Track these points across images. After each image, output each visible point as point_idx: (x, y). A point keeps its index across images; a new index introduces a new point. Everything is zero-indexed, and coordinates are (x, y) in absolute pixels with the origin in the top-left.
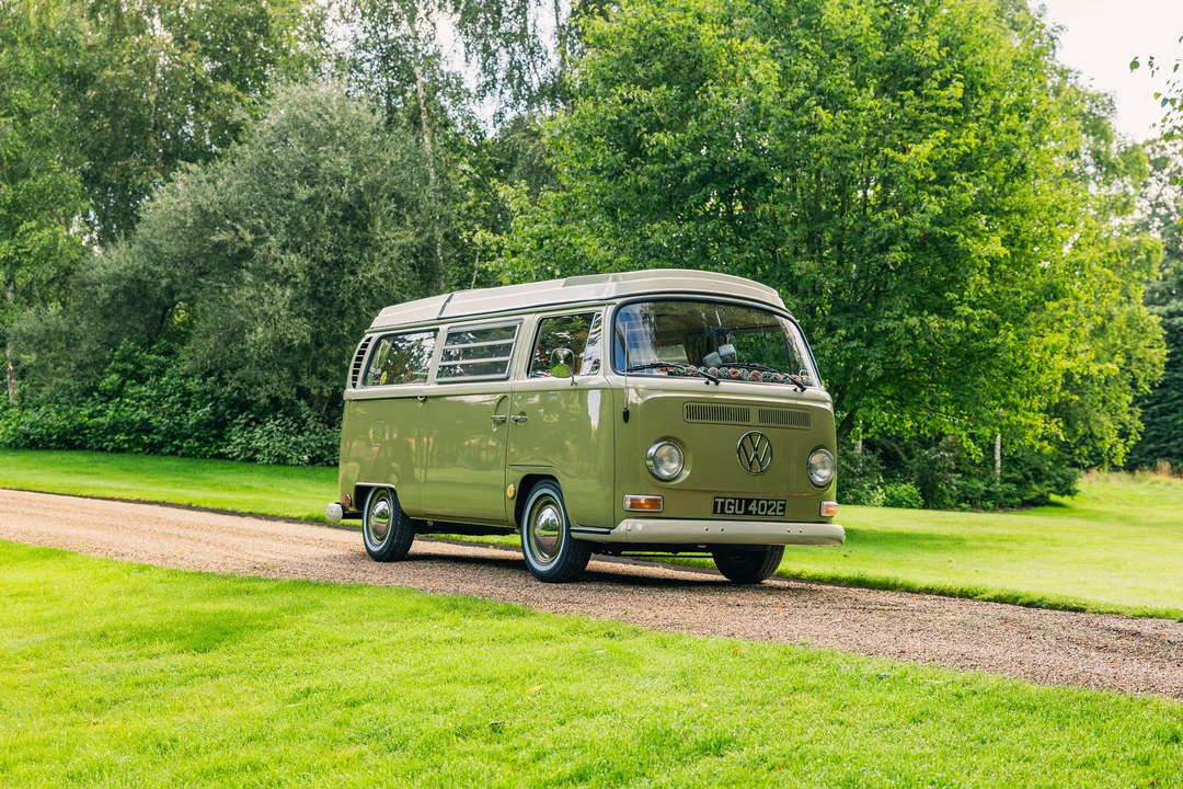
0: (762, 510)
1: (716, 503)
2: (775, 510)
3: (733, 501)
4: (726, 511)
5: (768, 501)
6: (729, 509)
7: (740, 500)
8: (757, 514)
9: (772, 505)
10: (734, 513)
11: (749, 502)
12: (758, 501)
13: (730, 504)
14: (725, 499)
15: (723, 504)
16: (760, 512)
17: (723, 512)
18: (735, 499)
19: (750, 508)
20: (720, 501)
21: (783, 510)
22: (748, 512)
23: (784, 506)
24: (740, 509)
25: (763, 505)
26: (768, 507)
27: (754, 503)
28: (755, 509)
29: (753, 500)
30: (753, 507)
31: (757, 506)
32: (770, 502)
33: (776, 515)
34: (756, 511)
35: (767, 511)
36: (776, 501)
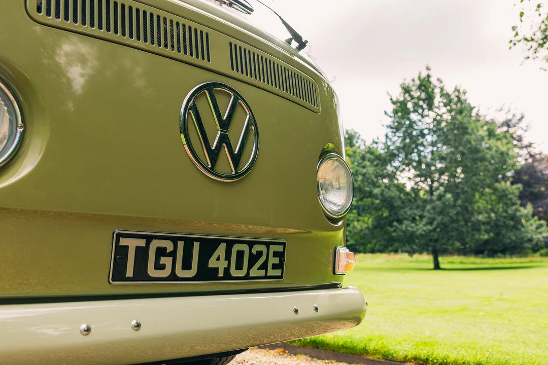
0: (239, 267)
1: (121, 252)
2: (264, 267)
3: (169, 246)
4: (152, 272)
5: (251, 244)
6: (159, 266)
7: (189, 243)
8: (227, 276)
9: (260, 254)
10: (173, 277)
11: (209, 246)
12: (230, 244)
13: (161, 252)
14: (149, 239)
15: (142, 253)
16: (234, 273)
18: (175, 240)
19: (212, 263)
20: (132, 244)
21: (279, 266)
22: (206, 274)
23: (280, 255)
24: (187, 266)
25: (240, 254)
26: (253, 259)
27: (221, 250)
28: (222, 265)
29: (218, 242)
30: (217, 261)
31: (228, 257)
32: (256, 248)
33: (266, 277)
34: (227, 270)
35: (249, 267)
36: (267, 246)
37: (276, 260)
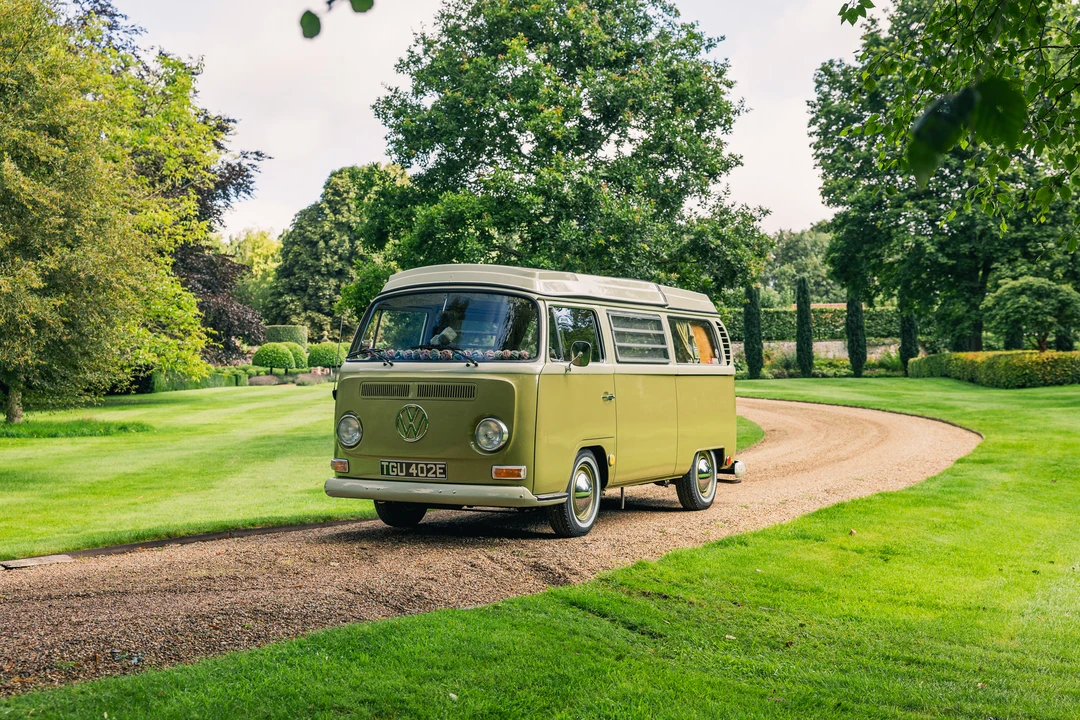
0: (422, 472)
1: (382, 466)
2: (435, 473)
3: (395, 465)
4: (391, 473)
6: (393, 472)
7: (401, 464)
8: (417, 476)
9: (432, 468)
10: (398, 475)
11: (409, 466)
12: (417, 465)
13: (393, 467)
14: (389, 463)
15: (388, 466)
16: (420, 475)
17: (388, 474)
18: (397, 463)
19: (411, 471)
20: (385, 464)
21: (444, 474)
22: (409, 475)
24: (402, 471)
25: (422, 468)
26: (428, 470)
27: (414, 466)
28: (415, 472)
29: (412, 464)
30: (413, 470)
31: (417, 469)
32: (429, 466)
33: (437, 477)
34: (417, 474)
35: (427, 473)
36: (435, 465)
37: (441, 471)
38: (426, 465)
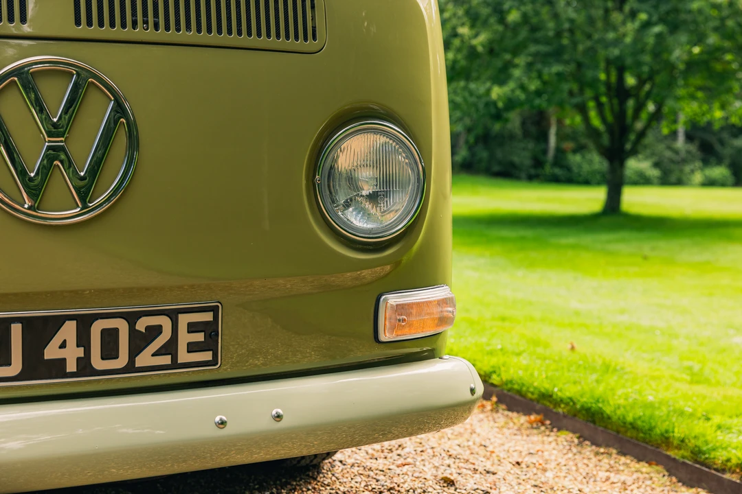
2: (170, 348)
8: (85, 367)
16: (98, 363)
19: (51, 352)
21: (210, 343)
22: (36, 366)
23: (211, 330)
25: (110, 337)
26: (139, 342)
27: (69, 331)
28: (72, 355)
30: (61, 349)
31: (83, 340)
33: (175, 365)
35: (134, 352)
36: (173, 315)
37: (199, 337)
38: (131, 318)
